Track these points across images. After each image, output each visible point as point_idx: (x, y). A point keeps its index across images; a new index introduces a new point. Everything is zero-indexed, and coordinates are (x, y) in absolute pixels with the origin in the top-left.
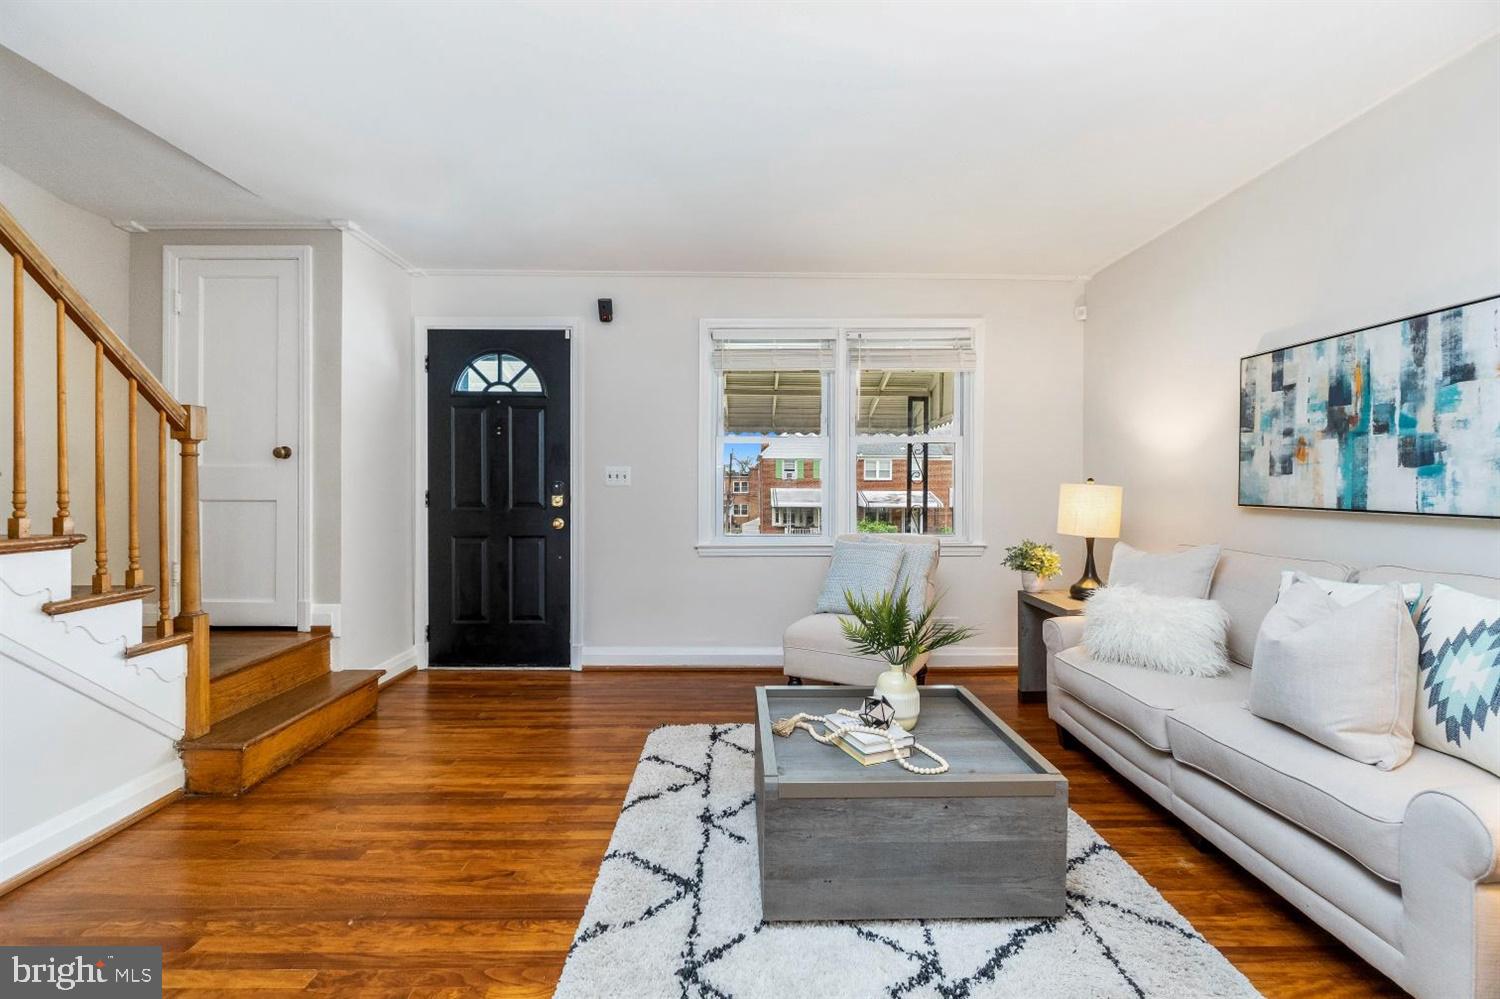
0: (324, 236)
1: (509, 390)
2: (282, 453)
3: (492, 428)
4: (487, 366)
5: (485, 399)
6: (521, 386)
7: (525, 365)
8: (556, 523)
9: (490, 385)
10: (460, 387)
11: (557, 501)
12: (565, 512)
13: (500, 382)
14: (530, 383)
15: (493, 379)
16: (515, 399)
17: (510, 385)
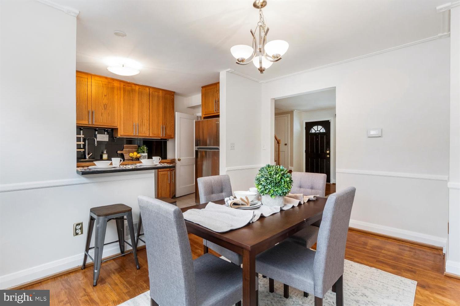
0: (291, 113)
1: (319, 132)
2: (286, 145)
3: (316, 139)
4: (315, 128)
5: (315, 134)
6: (321, 131)
7: (322, 127)
8: (328, 156)
9: (316, 131)
10: (311, 132)
11: (328, 152)
12: (329, 154)
13: (318, 131)
14: (323, 130)
15: (316, 130)
16: (320, 133)
17: (319, 131)
